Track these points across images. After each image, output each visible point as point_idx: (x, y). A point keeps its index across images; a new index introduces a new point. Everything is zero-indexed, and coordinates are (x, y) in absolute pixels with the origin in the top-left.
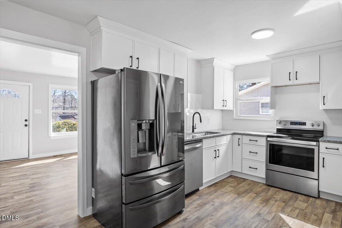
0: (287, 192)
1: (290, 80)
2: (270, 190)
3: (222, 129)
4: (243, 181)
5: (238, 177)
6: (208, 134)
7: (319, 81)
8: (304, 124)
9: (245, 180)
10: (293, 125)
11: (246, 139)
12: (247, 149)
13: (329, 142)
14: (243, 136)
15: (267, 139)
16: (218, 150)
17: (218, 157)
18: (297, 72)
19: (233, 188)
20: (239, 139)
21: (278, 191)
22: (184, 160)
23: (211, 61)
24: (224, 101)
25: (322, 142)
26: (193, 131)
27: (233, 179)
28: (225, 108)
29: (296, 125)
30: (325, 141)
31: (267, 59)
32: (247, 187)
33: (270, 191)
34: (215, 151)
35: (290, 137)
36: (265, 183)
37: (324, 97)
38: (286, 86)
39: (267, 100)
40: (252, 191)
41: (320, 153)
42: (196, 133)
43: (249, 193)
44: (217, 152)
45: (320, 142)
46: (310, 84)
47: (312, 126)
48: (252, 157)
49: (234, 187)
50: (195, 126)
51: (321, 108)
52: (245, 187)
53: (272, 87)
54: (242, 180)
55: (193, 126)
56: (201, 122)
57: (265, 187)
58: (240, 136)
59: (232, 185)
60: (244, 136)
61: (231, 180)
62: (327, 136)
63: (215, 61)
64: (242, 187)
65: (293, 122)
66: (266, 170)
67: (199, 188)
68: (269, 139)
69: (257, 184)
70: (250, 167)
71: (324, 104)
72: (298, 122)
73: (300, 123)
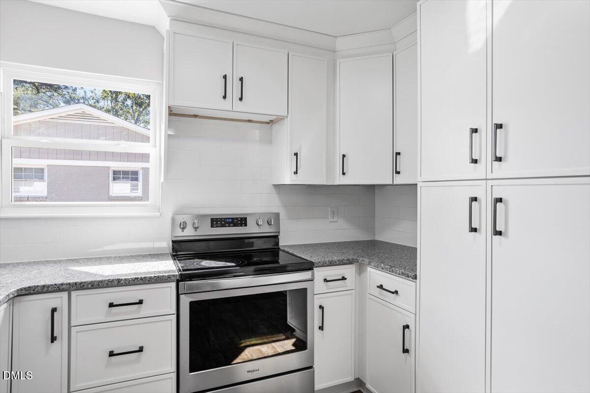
1: (224, 97)
8: (241, 221)
10: (217, 227)
13: (331, 264)
18: (242, 79)
20: (53, 310)
25: (321, 267)
29: (224, 226)
30: (324, 265)
38: (196, 116)
41: (315, 296)
45: (315, 270)
60: (80, 292)
65: (217, 220)
71: (296, 173)
72: (229, 219)
73: (233, 219)
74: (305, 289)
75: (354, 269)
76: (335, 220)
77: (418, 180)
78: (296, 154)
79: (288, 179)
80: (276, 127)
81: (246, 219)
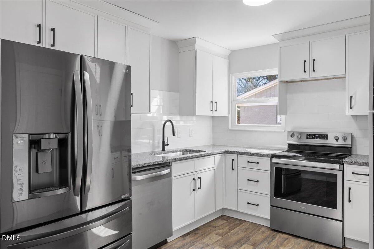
0: (300, 240)
1: (305, 72)
2: (275, 238)
3: (213, 145)
4: (238, 224)
5: (233, 218)
6: (187, 154)
7: (344, 73)
8: (325, 137)
9: (242, 221)
10: (310, 138)
11: (242, 160)
12: (244, 174)
13: (357, 163)
14: (238, 155)
15: (271, 160)
16: (199, 178)
17: (199, 188)
18: (314, 60)
19: (221, 237)
20: (233, 160)
21: (287, 239)
22: (130, 198)
23: (191, 42)
24: (214, 102)
25: (348, 164)
26: (163, 149)
27: (224, 222)
28: (215, 114)
29: (314, 138)
30: (351, 163)
31: (274, 40)
32: (242, 235)
33: (275, 240)
34: (194, 179)
35: (304, 158)
36: (269, 226)
37: (351, 97)
38: (301, 81)
39: (274, 101)
40: (248, 240)
41: (344, 181)
42: (168, 152)
43: (243, 244)
44: (198, 181)
45: (345, 165)
46: (333, 78)
47: (336, 140)
48: (252, 187)
49: (222, 235)
50: (166, 142)
51: (347, 114)
52: (238, 234)
53: (280, 81)
54: (237, 222)
55: (163, 142)
56: (174, 135)
57: (269, 232)
58: (234, 156)
59: (221, 231)
60: (240, 155)
61: (221, 222)
62: (356, 155)
63: (198, 42)
64: (234, 234)
65: (310, 135)
66: (270, 207)
67: (168, 239)
68: (275, 160)
69: (258, 228)
70: (248, 203)
72: (317, 135)
73: (319, 135)
79: (347, 111)
81: (327, 135)
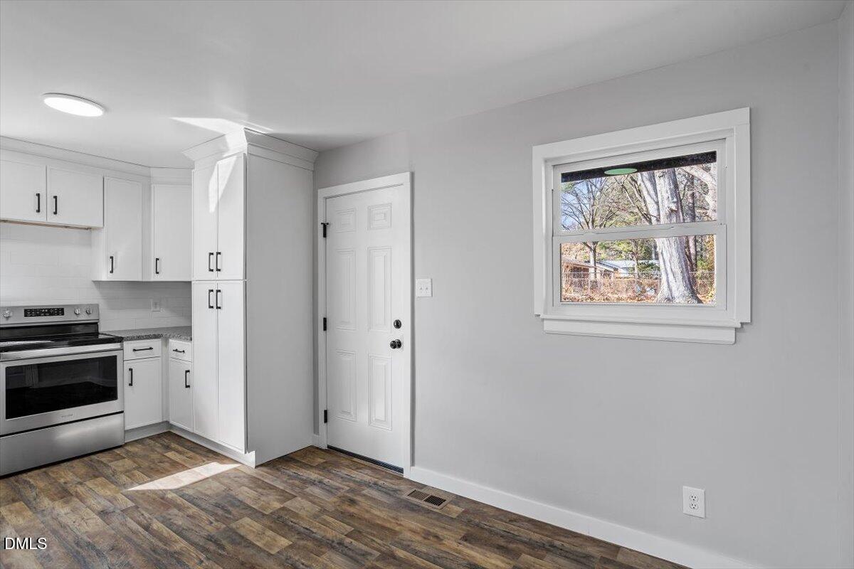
1: (38, 211)
8: (60, 311)
13: (139, 338)
18: (56, 197)
25: (129, 340)
29: (39, 315)
30: (133, 339)
41: (124, 362)
45: (124, 342)
46: (66, 227)
47: (76, 315)
65: (31, 311)
71: (112, 272)
72: (45, 309)
73: (49, 310)
74: (115, 357)
75: (160, 342)
76: (158, 309)
77: (192, 279)
78: (112, 258)
79: (105, 276)
80: (94, 233)
